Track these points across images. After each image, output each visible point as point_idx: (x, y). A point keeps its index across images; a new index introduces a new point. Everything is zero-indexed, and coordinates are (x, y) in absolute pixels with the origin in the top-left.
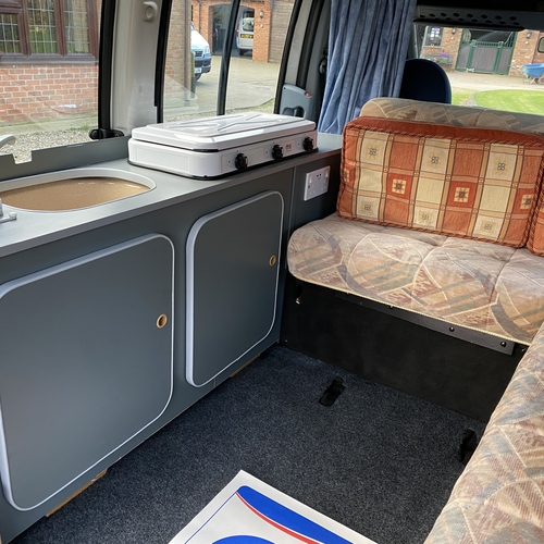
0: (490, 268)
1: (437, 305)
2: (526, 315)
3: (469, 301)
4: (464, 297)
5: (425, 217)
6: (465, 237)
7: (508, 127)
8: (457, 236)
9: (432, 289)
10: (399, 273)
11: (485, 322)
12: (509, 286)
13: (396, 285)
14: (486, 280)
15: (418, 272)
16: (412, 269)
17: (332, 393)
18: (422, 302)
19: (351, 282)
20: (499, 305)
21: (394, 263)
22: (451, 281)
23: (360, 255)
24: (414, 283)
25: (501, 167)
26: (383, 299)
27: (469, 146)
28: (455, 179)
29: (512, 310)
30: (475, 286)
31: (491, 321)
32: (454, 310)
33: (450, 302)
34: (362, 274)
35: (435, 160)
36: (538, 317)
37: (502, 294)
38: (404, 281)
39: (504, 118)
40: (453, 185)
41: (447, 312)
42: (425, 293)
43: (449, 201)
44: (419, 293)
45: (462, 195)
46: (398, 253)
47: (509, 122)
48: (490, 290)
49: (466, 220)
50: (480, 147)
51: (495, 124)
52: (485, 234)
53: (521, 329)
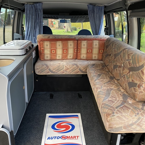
0: (75, 63)
1: (69, 71)
2: (84, 69)
3: (75, 69)
4: (74, 69)
5: (59, 57)
6: (66, 59)
7: (68, 38)
8: (65, 59)
9: (68, 69)
10: (61, 67)
11: (78, 72)
12: (80, 65)
13: (61, 70)
14: (76, 65)
15: (65, 66)
16: (63, 66)
17: (52, 96)
18: (67, 72)
19: (52, 72)
20: (80, 68)
21: (60, 66)
22: (71, 66)
23: (52, 66)
24: (65, 68)
25: (71, 45)
26: (59, 73)
27: (65, 42)
28: (64, 48)
29: (82, 69)
30: (75, 66)
31: (79, 71)
32: (72, 71)
33: (71, 70)
34: (54, 69)
35: (59, 45)
36: (86, 69)
37: (80, 66)
38: (63, 69)
39: (67, 36)
40: (63, 50)
41: (72, 72)
42: (67, 70)
43: (63, 53)
44: (66, 70)
45: (65, 51)
46: (59, 64)
47: (68, 37)
48: (78, 66)
49: (66, 56)
50: (66, 42)
51: (66, 37)
52: (70, 58)
53: (84, 71)
